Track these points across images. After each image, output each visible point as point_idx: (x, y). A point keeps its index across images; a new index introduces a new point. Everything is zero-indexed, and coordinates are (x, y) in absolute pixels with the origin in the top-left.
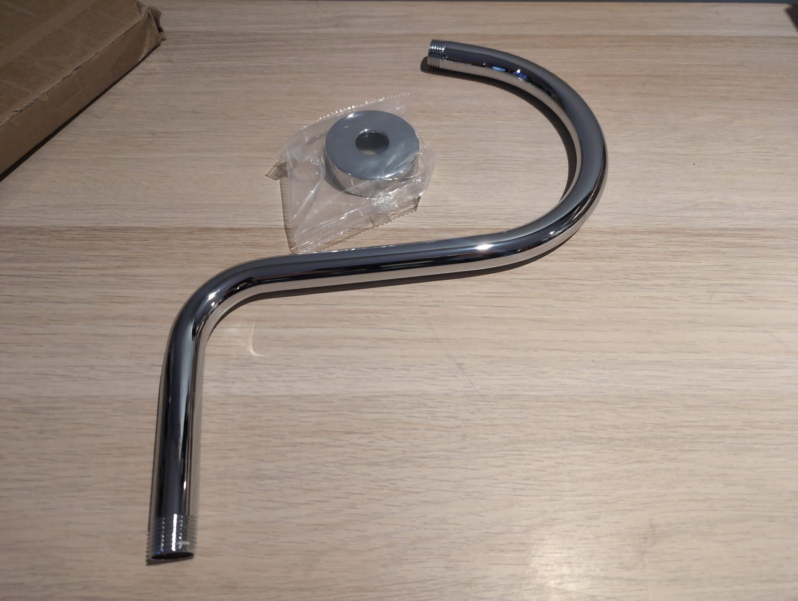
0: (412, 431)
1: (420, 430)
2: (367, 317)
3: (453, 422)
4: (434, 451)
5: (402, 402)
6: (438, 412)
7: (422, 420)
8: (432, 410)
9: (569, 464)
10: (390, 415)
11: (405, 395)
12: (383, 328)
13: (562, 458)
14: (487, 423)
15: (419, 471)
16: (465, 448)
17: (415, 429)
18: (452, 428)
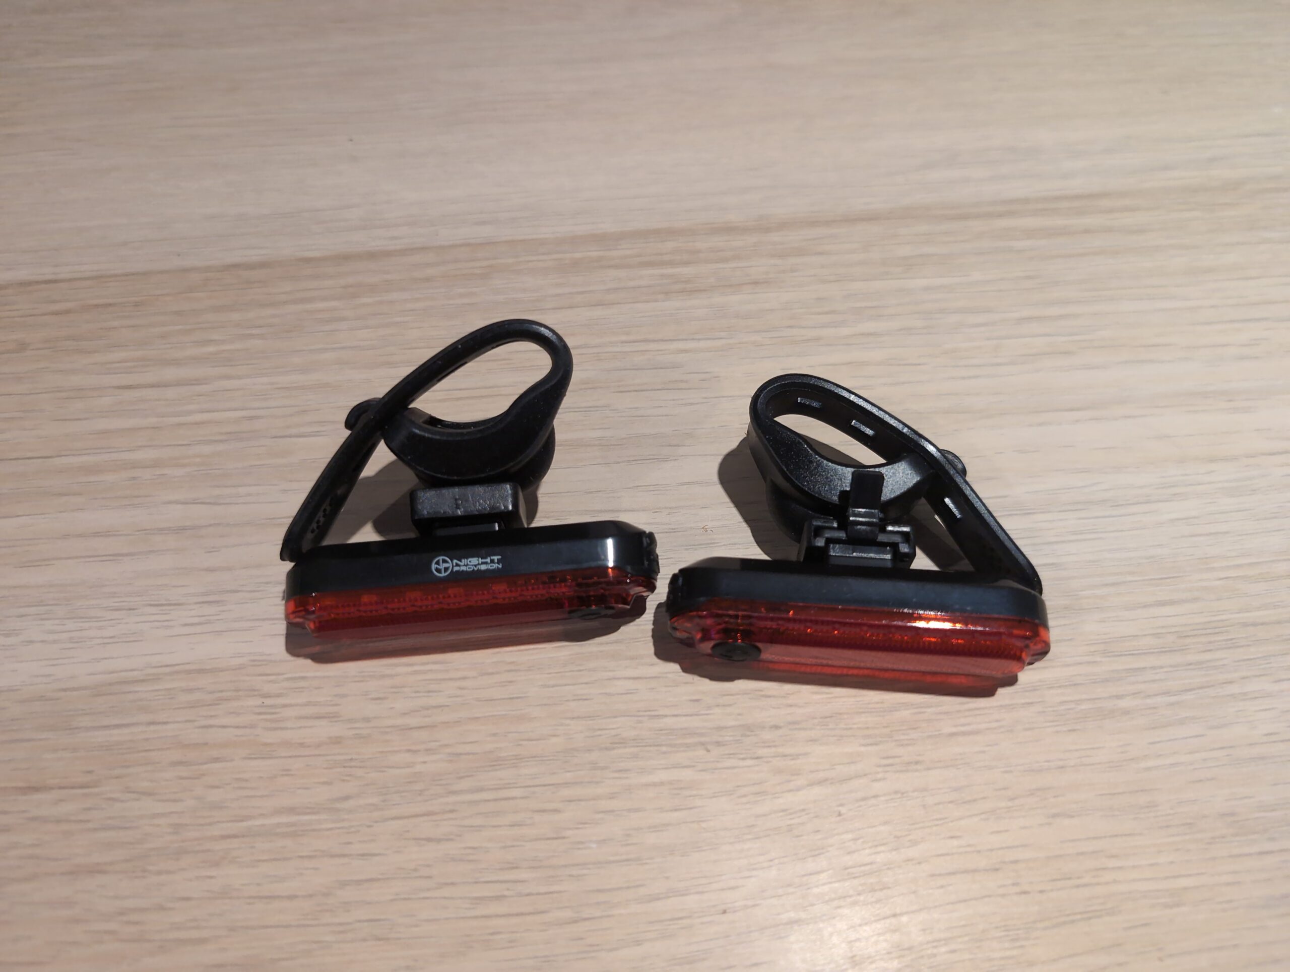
0: (205, 767)
1: (232, 760)
2: (134, 478)
3: (324, 730)
4: (262, 815)
5: (190, 690)
6: (285, 706)
7: (239, 732)
8: (268, 702)
9: (629, 810)
10: (152, 728)
11: (200, 671)
12: (170, 502)
13: (612, 796)
14: (413, 721)
15: (211, 877)
16: (347, 798)
17: (217, 760)
18: (319, 746)
